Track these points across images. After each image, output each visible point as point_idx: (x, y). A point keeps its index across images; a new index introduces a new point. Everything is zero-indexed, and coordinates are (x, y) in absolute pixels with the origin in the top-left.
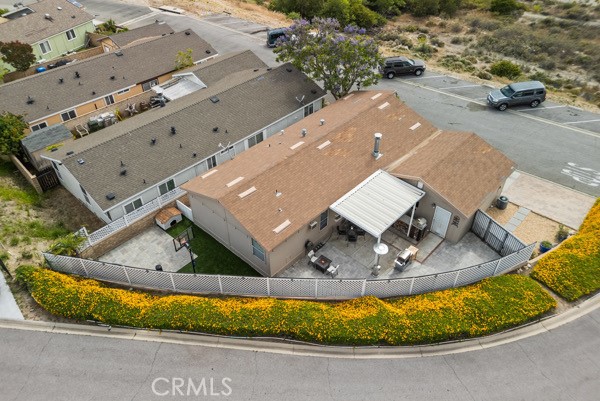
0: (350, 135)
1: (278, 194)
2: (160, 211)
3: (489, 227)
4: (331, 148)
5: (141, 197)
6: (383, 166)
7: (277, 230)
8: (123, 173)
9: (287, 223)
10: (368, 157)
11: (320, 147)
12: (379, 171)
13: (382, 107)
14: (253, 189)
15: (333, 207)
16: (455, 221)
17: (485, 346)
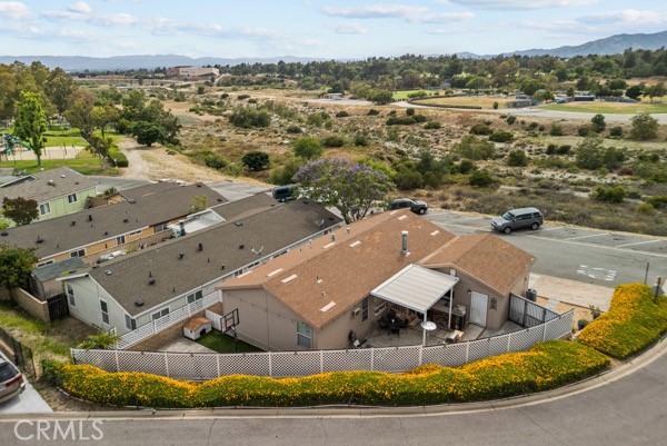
0: (377, 238)
1: (319, 281)
2: (189, 320)
3: (526, 309)
4: (362, 246)
5: (169, 306)
6: (414, 260)
7: (324, 309)
8: (152, 283)
9: (332, 304)
10: (398, 254)
11: (352, 245)
12: (411, 265)
13: (401, 218)
14: (294, 276)
15: (374, 292)
16: (493, 304)
17: (554, 399)
